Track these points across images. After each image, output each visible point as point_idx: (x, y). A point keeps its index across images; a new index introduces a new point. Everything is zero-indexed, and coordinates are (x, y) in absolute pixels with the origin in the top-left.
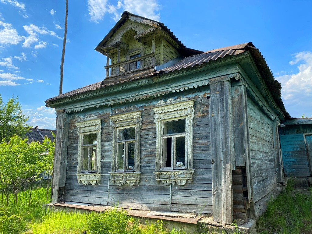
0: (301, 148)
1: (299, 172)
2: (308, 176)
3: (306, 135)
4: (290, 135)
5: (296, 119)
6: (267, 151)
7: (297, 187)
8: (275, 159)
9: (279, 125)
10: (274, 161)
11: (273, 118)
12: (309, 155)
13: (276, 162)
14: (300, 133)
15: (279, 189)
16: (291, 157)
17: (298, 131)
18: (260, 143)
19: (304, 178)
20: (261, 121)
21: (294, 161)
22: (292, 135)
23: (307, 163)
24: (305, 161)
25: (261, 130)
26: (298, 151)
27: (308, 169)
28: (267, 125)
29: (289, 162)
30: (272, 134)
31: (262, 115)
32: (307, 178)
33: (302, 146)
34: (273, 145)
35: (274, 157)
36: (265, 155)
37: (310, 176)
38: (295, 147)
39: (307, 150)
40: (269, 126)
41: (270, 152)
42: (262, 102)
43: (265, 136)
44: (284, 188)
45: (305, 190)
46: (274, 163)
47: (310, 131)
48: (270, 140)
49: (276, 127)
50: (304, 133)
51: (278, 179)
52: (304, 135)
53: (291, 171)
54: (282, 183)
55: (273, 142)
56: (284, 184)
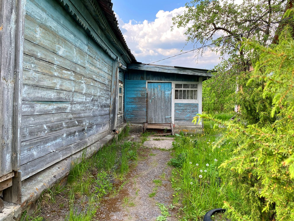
0: (143, 95)
1: (137, 118)
2: (144, 123)
3: (148, 82)
4: (134, 81)
5: (141, 63)
6: (98, 94)
7: (133, 132)
8: (111, 105)
9: (120, 66)
10: (109, 106)
11: (113, 56)
12: (148, 102)
13: (111, 108)
14: (143, 79)
15: (109, 137)
16: (133, 104)
17: (142, 77)
18: (83, 82)
19: (140, 124)
20: (89, 53)
21: (135, 108)
22: (137, 81)
23: (145, 110)
24: (144, 108)
25: (87, 65)
26: (140, 98)
27: (145, 116)
28: (103, 62)
29: (130, 109)
30: (112, 76)
31: (92, 46)
32: (143, 124)
33: (143, 93)
34: (111, 89)
35: (111, 102)
36: (93, 99)
37: (146, 122)
38: (137, 94)
39: (147, 97)
40: (107, 65)
41: (104, 95)
42: (88, 24)
43: (95, 75)
44: (116, 136)
45: (138, 136)
46: (108, 109)
47: (152, 78)
48: (107, 82)
49: (117, 68)
50: (147, 80)
51: (112, 126)
52: (147, 81)
53: (130, 117)
54: (114, 131)
55: (111, 85)
56: (116, 132)
